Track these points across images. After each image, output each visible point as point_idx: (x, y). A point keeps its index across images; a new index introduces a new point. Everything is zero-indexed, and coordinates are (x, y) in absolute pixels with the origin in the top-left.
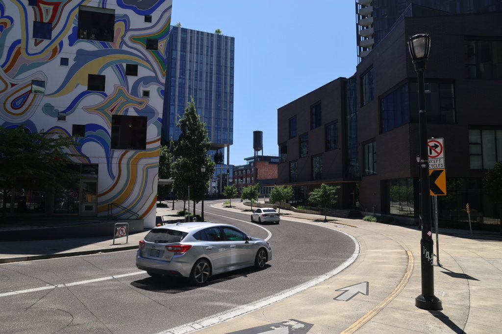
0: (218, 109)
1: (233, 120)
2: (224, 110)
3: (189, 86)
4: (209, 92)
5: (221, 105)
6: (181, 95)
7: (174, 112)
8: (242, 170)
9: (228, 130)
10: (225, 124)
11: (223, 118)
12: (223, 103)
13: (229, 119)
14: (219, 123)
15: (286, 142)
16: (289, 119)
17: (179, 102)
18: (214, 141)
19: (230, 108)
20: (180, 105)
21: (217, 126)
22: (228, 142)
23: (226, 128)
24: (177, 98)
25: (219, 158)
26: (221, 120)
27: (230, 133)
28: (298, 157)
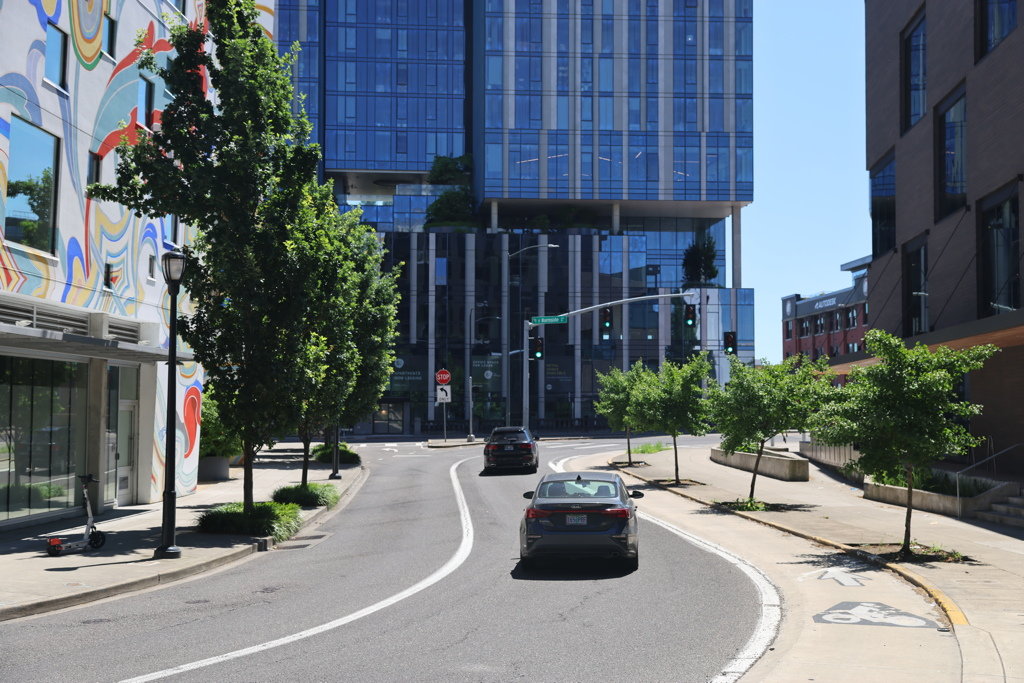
0: (685, 55)
1: (750, 97)
2: (712, 58)
5: (695, 38)
6: (528, 10)
7: (503, 82)
8: (827, 313)
9: (732, 142)
10: (718, 115)
11: (707, 91)
12: (707, 25)
13: (733, 96)
14: (689, 115)
15: (893, 149)
16: (902, 33)
17: (522, 40)
18: (672, 192)
19: (737, 45)
20: (525, 50)
21: (681, 128)
22: (731, 192)
23: (720, 134)
24: (511, 25)
25: (702, 264)
26: (699, 101)
27: (739, 151)
28: (932, 218)
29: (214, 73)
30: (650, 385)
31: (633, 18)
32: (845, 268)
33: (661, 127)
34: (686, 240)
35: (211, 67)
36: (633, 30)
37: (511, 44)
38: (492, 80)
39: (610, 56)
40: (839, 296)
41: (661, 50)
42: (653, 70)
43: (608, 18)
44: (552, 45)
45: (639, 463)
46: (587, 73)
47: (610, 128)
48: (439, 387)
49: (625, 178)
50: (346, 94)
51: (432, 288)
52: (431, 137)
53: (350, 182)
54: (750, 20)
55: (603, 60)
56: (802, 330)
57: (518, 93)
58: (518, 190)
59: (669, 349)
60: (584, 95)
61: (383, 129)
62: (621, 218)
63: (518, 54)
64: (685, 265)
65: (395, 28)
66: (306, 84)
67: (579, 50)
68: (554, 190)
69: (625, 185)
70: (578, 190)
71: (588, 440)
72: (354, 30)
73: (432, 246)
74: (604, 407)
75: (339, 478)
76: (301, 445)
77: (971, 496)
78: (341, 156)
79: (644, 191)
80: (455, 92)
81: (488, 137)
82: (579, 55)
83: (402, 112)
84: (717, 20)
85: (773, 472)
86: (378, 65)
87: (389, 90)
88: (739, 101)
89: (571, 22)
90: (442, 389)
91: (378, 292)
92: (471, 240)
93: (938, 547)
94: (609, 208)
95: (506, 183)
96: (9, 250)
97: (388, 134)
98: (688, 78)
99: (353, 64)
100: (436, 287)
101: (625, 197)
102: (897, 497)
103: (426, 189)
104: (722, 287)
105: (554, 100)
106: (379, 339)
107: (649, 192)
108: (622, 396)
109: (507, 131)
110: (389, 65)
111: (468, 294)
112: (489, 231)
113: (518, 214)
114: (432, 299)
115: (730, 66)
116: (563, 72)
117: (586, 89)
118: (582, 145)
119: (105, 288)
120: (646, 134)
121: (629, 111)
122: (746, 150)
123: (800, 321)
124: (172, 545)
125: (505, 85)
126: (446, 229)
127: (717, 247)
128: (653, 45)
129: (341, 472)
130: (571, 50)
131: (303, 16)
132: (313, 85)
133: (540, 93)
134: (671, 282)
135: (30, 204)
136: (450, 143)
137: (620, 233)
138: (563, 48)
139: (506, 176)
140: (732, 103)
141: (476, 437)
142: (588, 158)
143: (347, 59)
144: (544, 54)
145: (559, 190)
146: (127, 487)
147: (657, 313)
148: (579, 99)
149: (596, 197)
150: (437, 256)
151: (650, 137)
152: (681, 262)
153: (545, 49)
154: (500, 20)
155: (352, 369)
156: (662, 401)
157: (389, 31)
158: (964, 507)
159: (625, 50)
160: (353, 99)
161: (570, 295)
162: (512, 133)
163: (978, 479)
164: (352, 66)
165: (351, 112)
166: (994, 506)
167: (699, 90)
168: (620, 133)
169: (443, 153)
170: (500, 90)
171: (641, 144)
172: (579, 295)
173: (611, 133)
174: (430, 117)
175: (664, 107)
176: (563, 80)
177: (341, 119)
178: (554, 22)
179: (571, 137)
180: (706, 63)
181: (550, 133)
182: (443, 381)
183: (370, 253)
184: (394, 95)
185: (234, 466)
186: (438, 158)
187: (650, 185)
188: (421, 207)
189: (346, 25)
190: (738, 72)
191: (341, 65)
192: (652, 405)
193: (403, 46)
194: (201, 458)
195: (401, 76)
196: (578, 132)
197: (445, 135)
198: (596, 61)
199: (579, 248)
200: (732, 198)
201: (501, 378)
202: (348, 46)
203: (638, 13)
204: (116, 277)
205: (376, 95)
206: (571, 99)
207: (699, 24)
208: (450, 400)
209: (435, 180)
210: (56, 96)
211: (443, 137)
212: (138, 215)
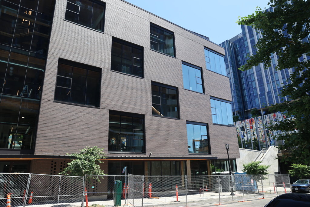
17: (258, 76)
37: (256, 78)
38: (254, 86)
57: (259, 87)
60: (273, 82)
63: (258, 79)
81: (255, 97)
105: (267, 86)
116: (267, 79)
118: (274, 93)
121: (283, 82)
125: (256, 86)
130: (268, 74)
138: (266, 75)
139: (260, 104)
144: (263, 77)
154: (253, 74)
162: (259, 95)
170: (256, 88)
176: (268, 81)
178: (263, 70)
179: (272, 92)
181: (267, 92)
196: (273, 90)
198: (274, 74)
206: (270, 84)
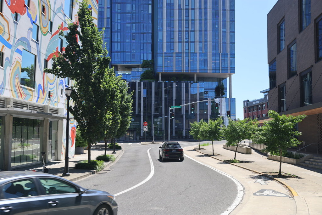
0: (215, 31)
1: (234, 43)
2: (223, 32)
3: (180, 6)
4: (203, 11)
5: (218, 26)
6: (170, 18)
7: (163, 38)
8: (256, 105)
9: (229, 56)
10: (225, 48)
11: (221, 41)
12: (221, 22)
13: (229, 43)
14: (217, 48)
15: (275, 58)
16: (278, 25)
17: (168, 27)
18: (211, 70)
19: (230, 28)
20: (169, 29)
21: (214, 52)
22: (229, 70)
23: (225, 54)
24: (165, 22)
25: (220, 91)
26: (219, 44)
27: (231, 59)
28: (287, 78)
29: (80, 36)
30: (205, 126)
31: (200, 20)
32: (262, 92)
33: (208, 52)
34: (216, 84)
35: (79, 35)
36: (200, 24)
37: (165, 28)
38: (159, 38)
39: (194, 31)
40: (260, 100)
41: (208, 30)
42: (206, 35)
43: (193, 20)
44: (177, 28)
45: (202, 149)
46: (187, 36)
47: (193, 52)
48: (144, 127)
49: (198, 66)
50: (118, 42)
51: (142, 98)
52: (142, 54)
53: (119, 68)
54: (234, 21)
55: (192, 32)
56: (249, 110)
57: (167, 42)
58: (167, 70)
59: (211, 116)
60: (186, 42)
61: (128, 52)
62: (197, 78)
63: (167, 31)
64: (215, 91)
65: (132, 23)
66: (106, 40)
67: (184, 29)
68: (177, 70)
69: (198, 68)
70: (184, 70)
71: (187, 142)
72: (120, 24)
73: (142, 86)
74: (192, 133)
75: (115, 153)
76: (104, 144)
77: (299, 158)
78: (116, 60)
79: (203, 70)
80: (149, 42)
81: (158, 55)
82: (185, 31)
83: (134, 47)
84: (225, 21)
85: (241, 151)
86: (127, 34)
87: (130, 41)
88: (231, 44)
89: (182, 21)
90: (145, 127)
91: (127, 99)
92: (153, 84)
93: (289, 173)
94: (193, 75)
95: (164, 68)
96: (22, 87)
97: (130, 54)
98: (216, 37)
99: (120, 34)
100: (143, 98)
101: (198, 72)
102: (277, 159)
103: (140, 70)
104: (226, 98)
105: (177, 44)
106: (127, 113)
107: (205, 70)
108: (197, 129)
109: (164, 53)
110: (130, 34)
111: (152, 100)
112: (159, 81)
113: (167, 77)
114: (142, 101)
115: (228, 34)
116: (180, 36)
117: (187, 41)
118: (185, 57)
119: (49, 98)
120: (204, 54)
121: (199, 47)
122: (233, 58)
123: (249, 108)
124: (67, 172)
125: (163, 39)
126: (146, 81)
127: (224, 86)
128: (206, 28)
129: (116, 151)
130: (182, 29)
131: (105, 20)
132: (108, 40)
133: (173, 42)
134: (211, 96)
135: (27, 74)
136: (147, 56)
137: (197, 82)
138: (180, 29)
139: (164, 66)
140: (229, 44)
141: (155, 141)
142: (187, 61)
143: (118, 32)
144: (175, 31)
145: (179, 70)
146: (54, 156)
147: (207, 105)
148: (184, 44)
149: (190, 72)
150: (144, 89)
151: (205, 54)
152: (214, 90)
153: (175, 29)
154: (162, 21)
155: (119, 122)
156: (209, 131)
157: (130, 24)
158: (297, 161)
159: (198, 30)
160: (120, 44)
161: (182, 100)
162: (165, 53)
163: (301, 153)
164: (119, 34)
165: (119, 47)
166: (305, 161)
167: (219, 41)
168: (196, 53)
169: (145, 59)
170: (162, 41)
171: (202, 56)
172: (185, 100)
173: (194, 53)
174: (142, 49)
175: (209, 46)
176: (180, 38)
177: (116, 49)
178: (177, 21)
179: (182, 55)
180: (221, 33)
181: (176, 53)
182: (145, 125)
183: (124, 88)
184: (132, 43)
185: (85, 149)
186: (144, 61)
187: (205, 68)
188: (139, 75)
189: (118, 23)
190: (230, 36)
191: (116, 34)
192: (206, 132)
193: (134, 28)
194: (75, 147)
195: (133, 37)
196: (184, 53)
197: (146, 54)
198: (190, 33)
199: (185, 86)
200: (229, 72)
201: (162, 124)
202: (118, 29)
203: (201, 19)
204: (52, 95)
205: (126, 42)
206: (182, 43)
207: (219, 22)
208: (147, 131)
209: (143, 67)
210: (35, 44)
211: (145, 54)
212: (58, 77)
